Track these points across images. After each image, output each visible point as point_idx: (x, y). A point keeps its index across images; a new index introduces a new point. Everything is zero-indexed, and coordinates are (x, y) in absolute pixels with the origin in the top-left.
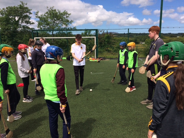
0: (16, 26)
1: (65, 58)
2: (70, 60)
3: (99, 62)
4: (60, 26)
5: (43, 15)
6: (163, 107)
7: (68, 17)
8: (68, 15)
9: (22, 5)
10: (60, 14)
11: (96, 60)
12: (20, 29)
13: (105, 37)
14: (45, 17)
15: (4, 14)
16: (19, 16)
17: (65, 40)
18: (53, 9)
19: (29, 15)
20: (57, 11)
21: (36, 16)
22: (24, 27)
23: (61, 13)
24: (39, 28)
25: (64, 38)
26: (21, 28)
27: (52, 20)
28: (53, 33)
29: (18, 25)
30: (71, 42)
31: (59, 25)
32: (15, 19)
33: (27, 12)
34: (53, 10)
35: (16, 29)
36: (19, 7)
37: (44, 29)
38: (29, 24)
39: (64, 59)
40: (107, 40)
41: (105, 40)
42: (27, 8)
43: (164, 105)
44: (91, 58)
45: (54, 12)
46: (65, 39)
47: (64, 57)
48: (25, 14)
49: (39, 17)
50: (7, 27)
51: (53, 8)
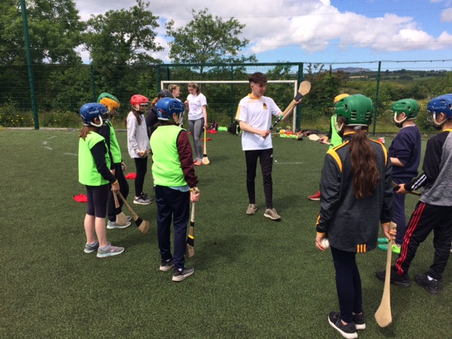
0: (123, 54)
1: (225, 129)
2: (234, 133)
3: (300, 139)
4: (218, 55)
5: (183, 29)
6: (333, 194)
7: (239, 32)
8: (238, 29)
9: (138, 7)
10: (220, 26)
11: (294, 136)
12: (133, 61)
13: (325, 81)
14: (187, 33)
15: (100, 27)
16: (131, 32)
17: (229, 87)
18: (206, 15)
19: (152, 30)
20: (214, 19)
21: (167, 32)
22: (140, 56)
23: (224, 24)
24: (173, 59)
25: (226, 84)
26: (135, 58)
27: (202, 39)
28: (201, 71)
29: (129, 53)
30: (241, 93)
31: (216, 52)
32: (122, 38)
33: (149, 23)
34: (205, 18)
35: (124, 60)
36: (131, 11)
37: (183, 61)
38: (152, 50)
39: (223, 132)
40: (328, 89)
41: (324, 89)
42: (148, 14)
43: (334, 190)
44: (284, 131)
45: (206, 22)
46: (228, 84)
47: (224, 126)
48: (144, 27)
49: (174, 34)
50: (106, 57)
51: (205, 12)
